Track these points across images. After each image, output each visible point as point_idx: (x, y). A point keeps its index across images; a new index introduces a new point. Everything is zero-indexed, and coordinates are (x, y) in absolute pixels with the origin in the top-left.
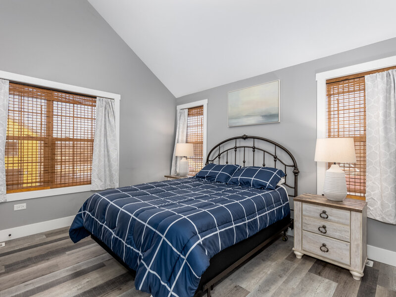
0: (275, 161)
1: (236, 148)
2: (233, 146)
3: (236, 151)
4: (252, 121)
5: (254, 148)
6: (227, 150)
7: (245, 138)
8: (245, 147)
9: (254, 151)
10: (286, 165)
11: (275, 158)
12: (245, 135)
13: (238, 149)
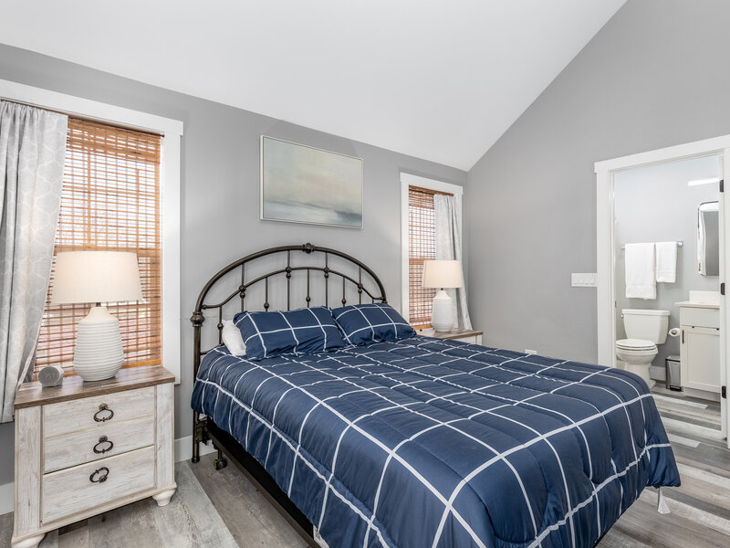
0: (360, 293)
1: (288, 270)
2: (283, 265)
3: (289, 277)
4: (320, 217)
5: (326, 271)
6: (266, 277)
7: (308, 249)
8: (308, 268)
9: (327, 277)
10: (373, 298)
11: (360, 287)
12: (308, 244)
13: (292, 273)
